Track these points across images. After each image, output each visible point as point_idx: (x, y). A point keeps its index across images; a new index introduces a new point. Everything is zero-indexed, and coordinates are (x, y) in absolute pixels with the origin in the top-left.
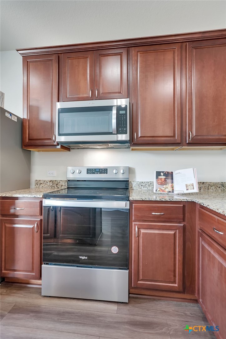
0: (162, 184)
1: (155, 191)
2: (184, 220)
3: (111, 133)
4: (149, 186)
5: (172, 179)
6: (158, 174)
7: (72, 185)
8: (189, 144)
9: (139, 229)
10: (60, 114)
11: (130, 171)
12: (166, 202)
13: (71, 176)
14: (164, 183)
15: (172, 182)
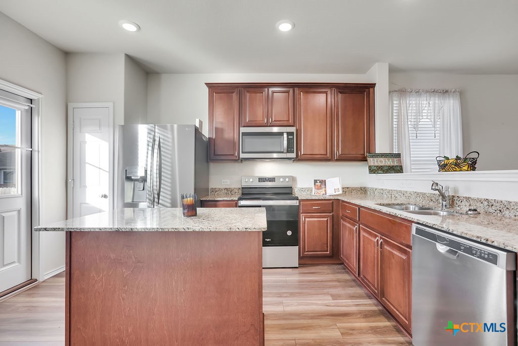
0: (318, 189)
1: (313, 194)
2: (333, 211)
3: (283, 152)
4: (308, 191)
5: (325, 185)
6: (316, 181)
7: (246, 191)
8: (337, 160)
9: (304, 218)
10: (243, 137)
11: (293, 179)
12: (322, 200)
13: (244, 184)
14: (319, 188)
15: (325, 188)
